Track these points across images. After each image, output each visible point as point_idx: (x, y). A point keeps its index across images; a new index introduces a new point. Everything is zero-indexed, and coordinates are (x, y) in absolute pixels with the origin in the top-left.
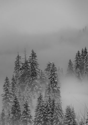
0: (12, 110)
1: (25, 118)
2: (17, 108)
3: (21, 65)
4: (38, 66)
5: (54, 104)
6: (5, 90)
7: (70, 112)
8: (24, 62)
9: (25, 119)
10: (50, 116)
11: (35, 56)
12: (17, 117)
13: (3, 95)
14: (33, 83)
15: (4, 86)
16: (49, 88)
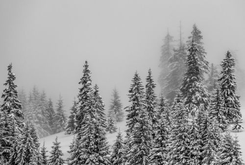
0: (135, 137)
1: (159, 152)
2: (144, 134)
3: (173, 53)
4: (204, 56)
5: (206, 128)
6: (132, 99)
7: (229, 142)
8: (177, 48)
9: (158, 154)
10: (197, 149)
11: (200, 36)
12: (143, 151)
13: (128, 109)
14: (191, 87)
15: (131, 91)
16: (218, 99)
